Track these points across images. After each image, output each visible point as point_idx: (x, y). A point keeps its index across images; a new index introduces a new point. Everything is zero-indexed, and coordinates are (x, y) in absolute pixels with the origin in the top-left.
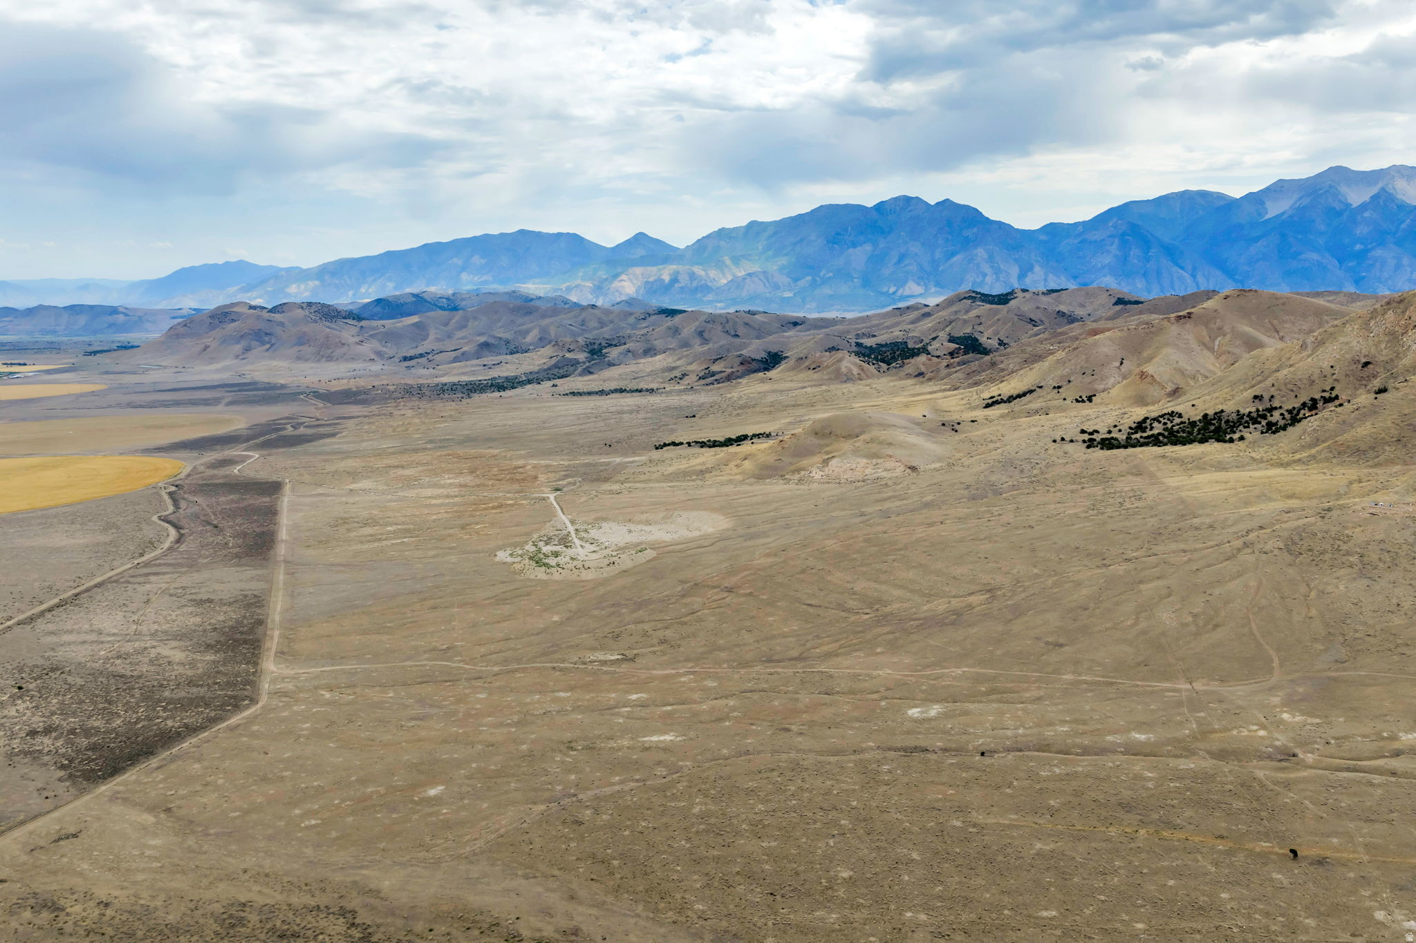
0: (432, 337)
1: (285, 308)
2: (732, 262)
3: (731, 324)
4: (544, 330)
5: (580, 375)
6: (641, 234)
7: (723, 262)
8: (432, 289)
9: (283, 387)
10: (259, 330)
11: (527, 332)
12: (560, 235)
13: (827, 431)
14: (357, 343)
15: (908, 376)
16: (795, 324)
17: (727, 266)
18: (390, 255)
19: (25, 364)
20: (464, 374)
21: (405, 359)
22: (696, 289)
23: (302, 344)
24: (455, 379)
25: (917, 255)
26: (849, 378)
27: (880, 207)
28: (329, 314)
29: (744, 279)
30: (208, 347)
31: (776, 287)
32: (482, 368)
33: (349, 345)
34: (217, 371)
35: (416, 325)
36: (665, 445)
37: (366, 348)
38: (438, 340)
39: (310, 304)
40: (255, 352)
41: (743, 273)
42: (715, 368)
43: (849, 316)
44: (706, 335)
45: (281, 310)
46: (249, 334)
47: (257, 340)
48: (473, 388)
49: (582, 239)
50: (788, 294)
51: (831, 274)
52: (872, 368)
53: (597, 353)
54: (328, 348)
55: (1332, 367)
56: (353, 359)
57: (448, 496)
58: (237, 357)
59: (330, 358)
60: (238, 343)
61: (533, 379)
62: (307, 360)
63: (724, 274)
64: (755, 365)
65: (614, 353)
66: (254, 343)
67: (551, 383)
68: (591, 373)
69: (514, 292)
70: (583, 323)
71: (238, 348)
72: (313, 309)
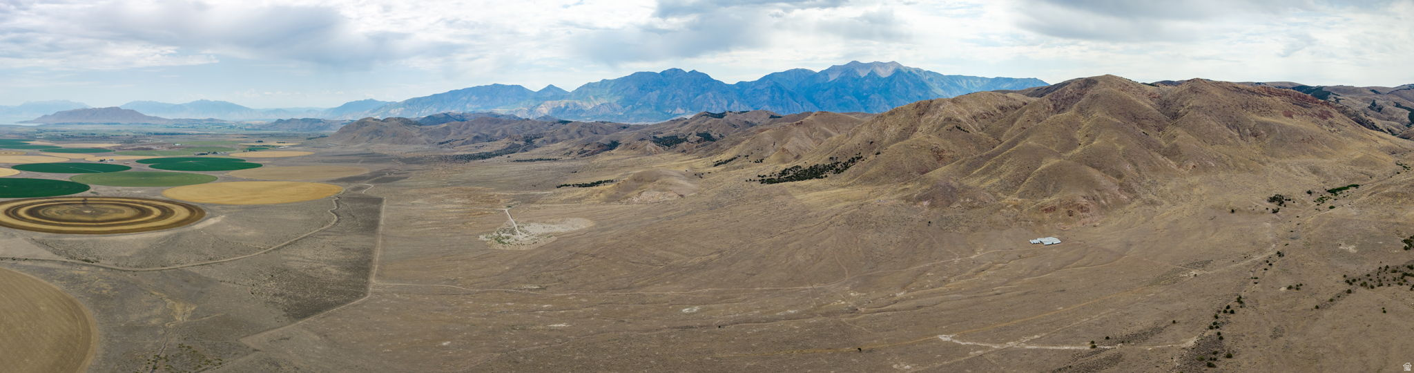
0: (452, 133)
1: (389, 120)
2: (594, 98)
3: (593, 127)
4: (504, 131)
5: (521, 152)
6: (550, 85)
7: (590, 98)
8: (453, 111)
9: (385, 155)
11: (496, 131)
12: (512, 86)
13: (641, 179)
14: (419, 136)
15: (678, 152)
16: (625, 128)
17: (592, 101)
18: (435, 96)
20: (467, 151)
21: (440, 143)
22: (577, 111)
23: (395, 137)
24: (462, 153)
25: (681, 95)
26: (650, 154)
27: (663, 73)
28: (407, 122)
29: (600, 107)
30: (355, 137)
31: (615, 110)
32: (474, 148)
33: (415, 137)
34: (359, 148)
35: (445, 128)
36: (562, 186)
37: (423, 138)
38: (455, 135)
39: (399, 118)
40: (375, 139)
41: (599, 104)
42: (586, 149)
43: (650, 124)
44: (582, 133)
45: (387, 121)
46: (373, 132)
48: (470, 158)
49: (523, 88)
50: (620, 114)
51: (641, 104)
52: (661, 148)
53: (529, 142)
55: (859, 144)
57: (457, 208)
58: (367, 141)
59: (406, 143)
60: (368, 135)
61: (499, 153)
62: (396, 143)
63: (590, 104)
64: (605, 148)
65: (537, 142)
66: (375, 136)
67: (507, 156)
68: (526, 151)
69: (491, 112)
70: (523, 127)
71: (368, 137)
72: (401, 120)
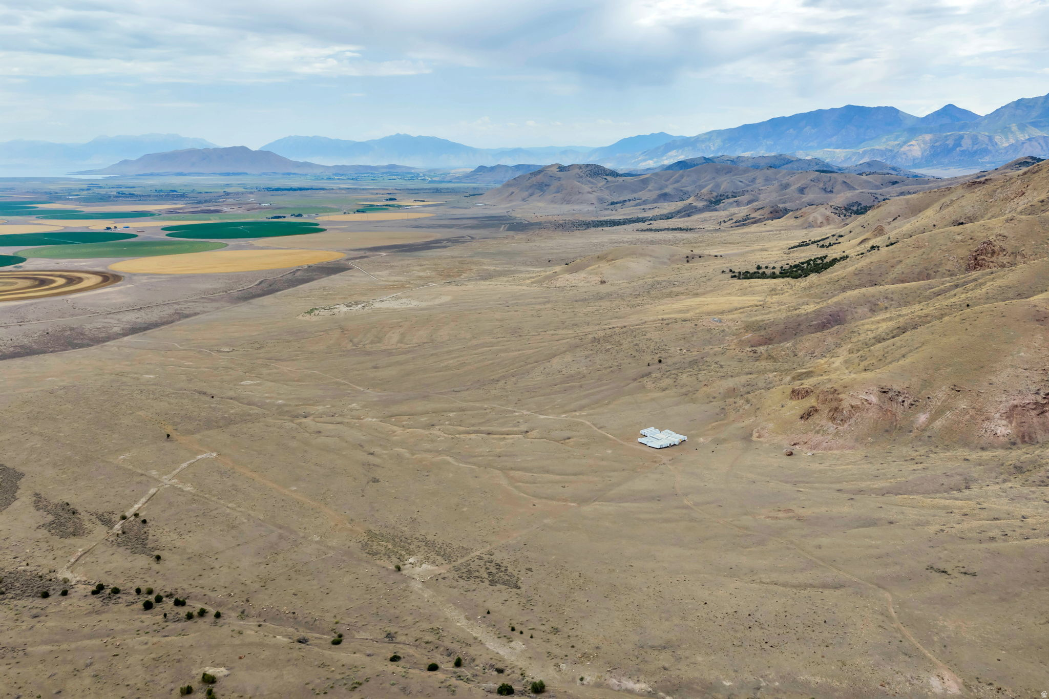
1: (570, 168)
2: (1019, 129)
3: (832, 182)
6: (950, 105)
7: (1010, 128)
10: (543, 182)
12: (879, 108)
14: (589, 193)
16: (895, 183)
17: (1012, 132)
18: (746, 128)
19: (424, 201)
21: (612, 203)
22: (976, 152)
23: (558, 192)
28: (598, 172)
29: (1023, 143)
32: (641, 210)
33: (583, 194)
37: (592, 197)
39: (587, 166)
40: (533, 197)
41: (1027, 137)
42: (752, 215)
45: (568, 169)
46: (535, 185)
47: (538, 189)
54: (570, 195)
55: (934, 226)
56: (582, 203)
58: (524, 200)
59: (568, 202)
60: (527, 191)
62: (556, 203)
63: (1007, 139)
64: (780, 214)
71: (526, 194)
72: (589, 168)
